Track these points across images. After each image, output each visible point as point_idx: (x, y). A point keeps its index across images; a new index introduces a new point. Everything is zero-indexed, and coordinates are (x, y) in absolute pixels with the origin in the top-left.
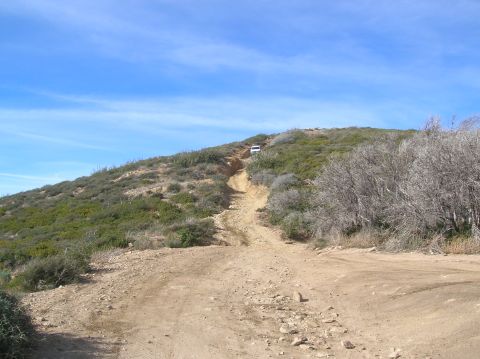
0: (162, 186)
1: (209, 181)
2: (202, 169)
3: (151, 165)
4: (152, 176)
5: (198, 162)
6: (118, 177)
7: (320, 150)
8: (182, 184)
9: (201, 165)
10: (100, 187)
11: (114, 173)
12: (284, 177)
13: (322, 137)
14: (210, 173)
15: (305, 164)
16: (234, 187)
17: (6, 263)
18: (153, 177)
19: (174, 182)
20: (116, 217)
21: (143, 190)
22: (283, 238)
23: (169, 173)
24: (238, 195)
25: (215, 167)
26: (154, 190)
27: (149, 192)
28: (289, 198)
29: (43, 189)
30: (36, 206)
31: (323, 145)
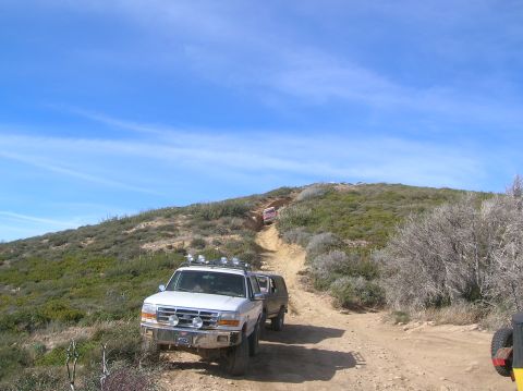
0: (184, 240)
1: (237, 237)
2: (225, 223)
3: (168, 217)
4: (171, 228)
5: (222, 215)
6: (132, 228)
7: (355, 207)
8: (206, 239)
9: (224, 219)
10: (112, 238)
11: (125, 223)
12: (322, 236)
13: (354, 193)
14: (236, 228)
15: (342, 222)
16: (262, 245)
17: (22, 326)
18: (172, 230)
19: (197, 237)
20: (135, 274)
21: (163, 244)
22: (335, 306)
23: (189, 226)
24: (269, 254)
25: (239, 221)
26: (176, 244)
27: (171, 247)
28: (335, 260)
29: (45, 237)
30: (39, 256)
31: (356, 202)
